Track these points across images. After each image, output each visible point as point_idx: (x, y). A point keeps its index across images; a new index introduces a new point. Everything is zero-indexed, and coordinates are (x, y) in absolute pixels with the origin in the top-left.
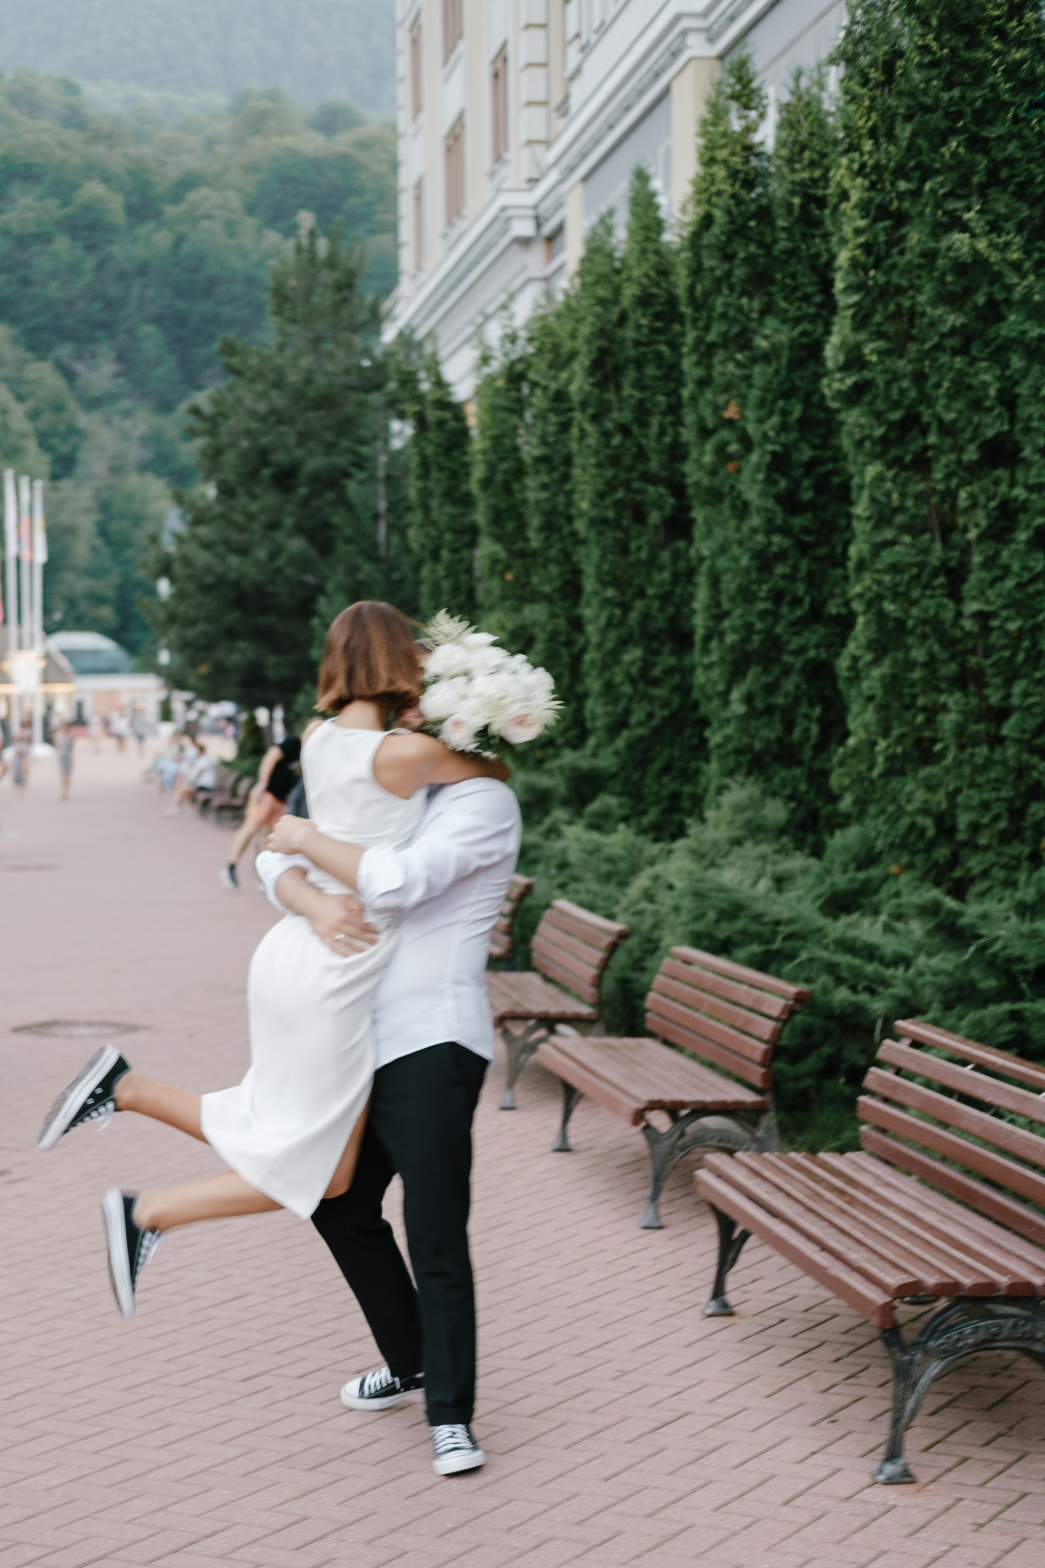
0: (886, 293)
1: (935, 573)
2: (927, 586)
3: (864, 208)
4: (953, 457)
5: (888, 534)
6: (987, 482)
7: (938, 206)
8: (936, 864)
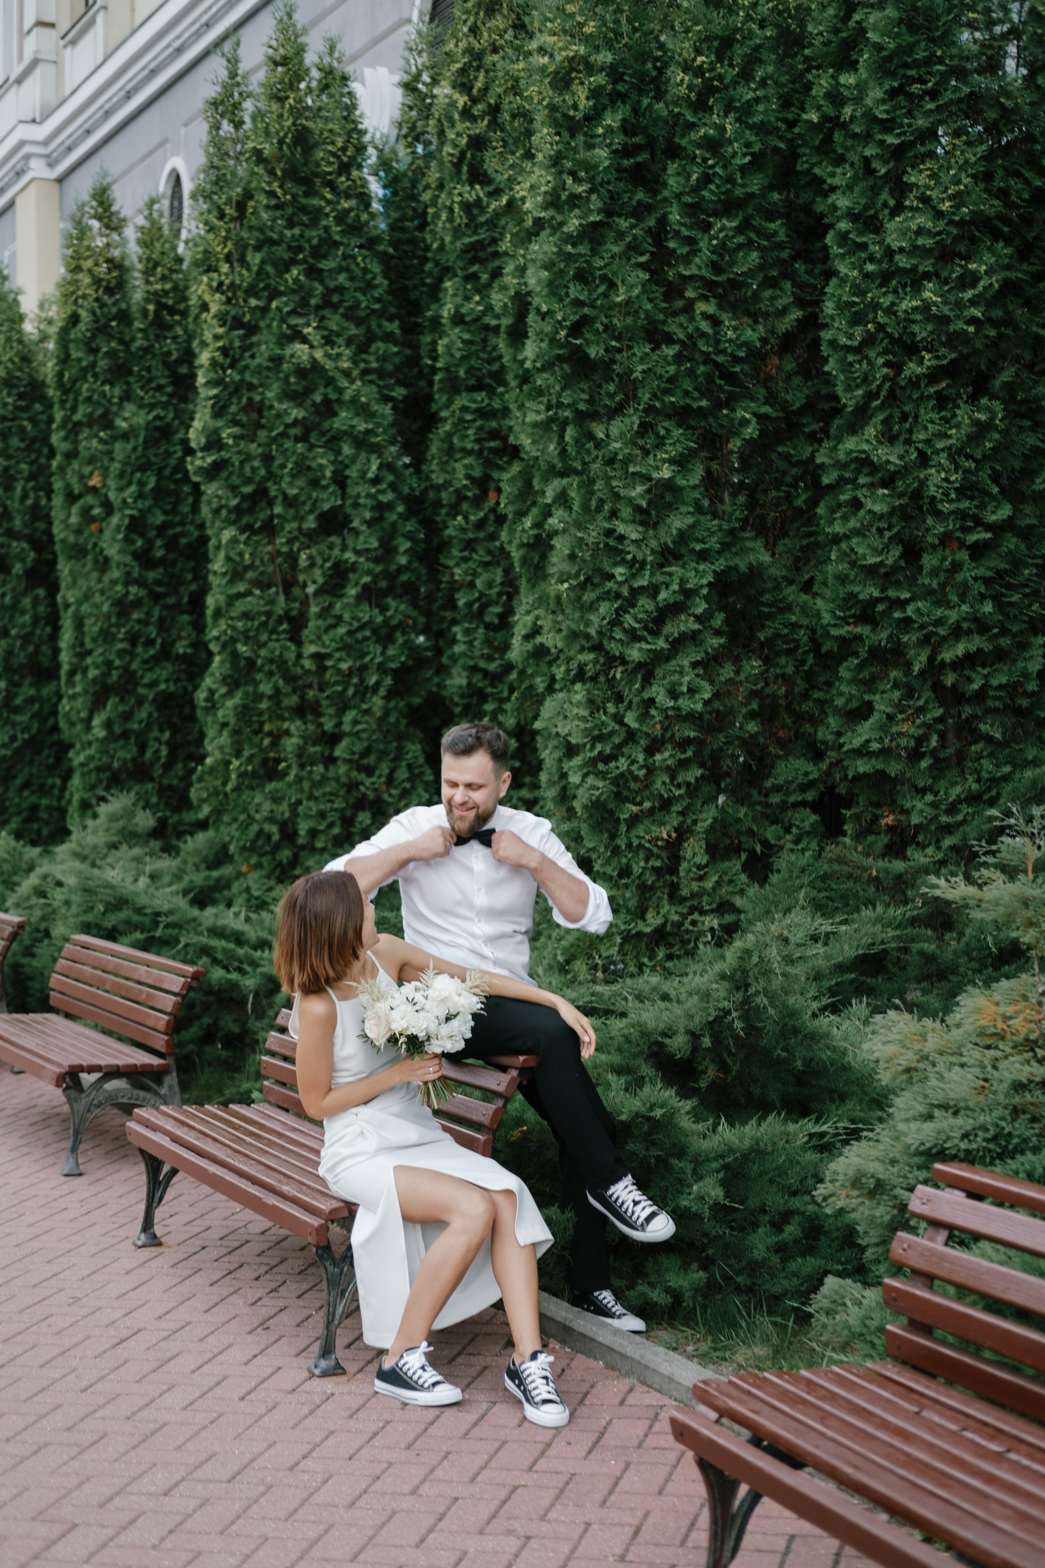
0: (241, 388)
1: (280, 622)
2: (272, 632)
3: (222, 318)
4: (295, 525)
5: (241, 587)
6: (323, 547)
7: (283, 320)
8: (280, 864)
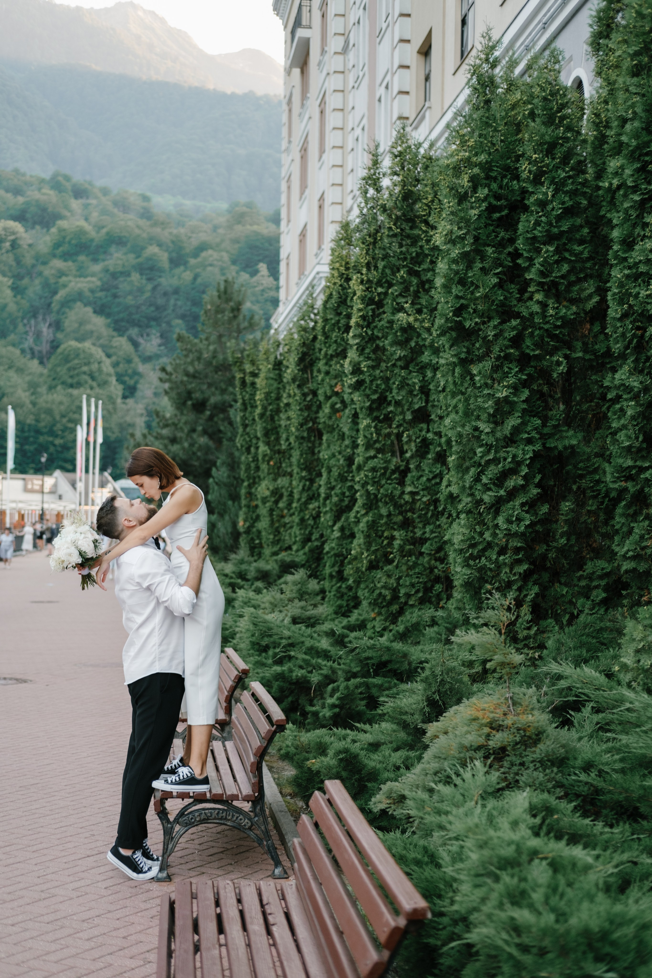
0: (373, 339)
1: (393, 472)
2: (388, 479)
3: (363, 299)
4: (401, 417)
5: (372, 453)
6: (416, 430)
7: (394, 300)
8: (392, 613)
